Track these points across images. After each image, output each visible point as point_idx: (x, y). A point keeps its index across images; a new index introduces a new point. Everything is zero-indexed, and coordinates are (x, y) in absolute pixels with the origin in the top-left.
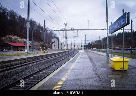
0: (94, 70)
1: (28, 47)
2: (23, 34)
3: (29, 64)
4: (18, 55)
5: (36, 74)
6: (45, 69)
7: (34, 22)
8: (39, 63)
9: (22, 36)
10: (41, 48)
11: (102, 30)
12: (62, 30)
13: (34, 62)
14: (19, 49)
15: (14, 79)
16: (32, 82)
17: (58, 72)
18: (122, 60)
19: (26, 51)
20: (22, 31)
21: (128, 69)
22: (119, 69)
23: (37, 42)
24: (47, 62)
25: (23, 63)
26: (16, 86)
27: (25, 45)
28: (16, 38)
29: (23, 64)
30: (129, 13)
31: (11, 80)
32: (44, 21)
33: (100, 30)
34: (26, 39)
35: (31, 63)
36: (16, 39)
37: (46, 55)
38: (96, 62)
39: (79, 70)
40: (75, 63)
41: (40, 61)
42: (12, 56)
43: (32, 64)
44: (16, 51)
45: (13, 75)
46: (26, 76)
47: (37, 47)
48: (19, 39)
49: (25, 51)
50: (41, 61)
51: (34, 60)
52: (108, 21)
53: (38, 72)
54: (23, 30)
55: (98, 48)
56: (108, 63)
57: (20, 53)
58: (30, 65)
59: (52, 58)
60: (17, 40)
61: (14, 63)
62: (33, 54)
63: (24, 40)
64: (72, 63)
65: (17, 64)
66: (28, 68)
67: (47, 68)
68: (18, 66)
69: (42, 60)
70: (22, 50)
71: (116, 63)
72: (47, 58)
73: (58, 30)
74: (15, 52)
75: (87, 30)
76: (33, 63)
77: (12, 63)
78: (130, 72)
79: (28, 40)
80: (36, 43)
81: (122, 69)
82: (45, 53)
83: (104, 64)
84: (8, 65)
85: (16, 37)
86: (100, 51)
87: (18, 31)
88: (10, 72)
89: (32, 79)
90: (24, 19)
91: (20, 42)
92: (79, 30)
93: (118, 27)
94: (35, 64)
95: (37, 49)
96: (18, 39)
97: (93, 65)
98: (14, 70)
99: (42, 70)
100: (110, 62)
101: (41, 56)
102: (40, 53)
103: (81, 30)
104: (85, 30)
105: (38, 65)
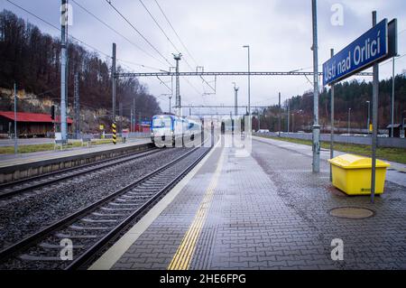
0: (283, 193)
1: (63, 126)
2: (46, 87)
3: (71, 177)
4: (35, 150)
5: (98, 210)
6: (124, 191)
7: (81, 48)
8: (101, 175)
9: (43, 91)
10: (101, 127)
11: (289, 73)
12: (169, 74)
13: (86, 172)
14: (34, 130)
15: (31, 226)
16: (90, 232)
17: (175, 202)
18: (370, 165)
19: (58, 136)
20: (42, 76)
21: (386, 189)
22: (359, 192)
23: (89, 111)
24: (125, 171)
25: (53, 175)
26: (41, 249)
27: (53, 118)
28: (25, 97)
29: (52, 179)
30: (394, 21)
31: (20, 227)
32: (114, 45)
33: (282, 74)
34: (58, 101)
35: (78, 175)
36: (23, 101)
37: (121, 150)
38: (279, 171)
39: (234, 194)
40: (217, 174)
41: (103, 168)
42: (14, 152)
43: (82, 179)
44: (24, 137)
45: (26, 214)
46: (70, 215)
47: (88, 126)
48: (35, 102)
49: (53, 136)
50: (107, 166)
51: (86, 167)
52: (316, 47)
53: (104, 202)
54: (44, 73)
55: (272, 130)
56: (316, 172)
57: (38, 144)
58: (76, 180)
59: (140, 159)
60: (27, 103)
61: (25, 173)
62: (79, 145)
63: (49, 103)
64: (207, 174)
65: (35, 179)
66: (71, 191)
67: (130, 188)
68: (36, 183)
69: (111, 165)
70: (42, 136)
71: (350, 173)
72: (122, 160)
73: (157, 75)
74: (23, 140)
75: (244, 73)
76: (83, 174)
77: (17, 175)
78: (392, 200)
79: (63, 102)
80: (86, 114)
81: (369, 192)
82: (115, 143)
83: (307, 176)
84: (5, 181)
85: (22, 95)
86: (279, 137)
87: (28, 77)
88: (16, 205)
89: (89, 224)
90: (48, 39)
91: (37, 110)
92: (219, 74)
93: (356, 63)
94: (90, 176)
95: (88, 132)
96: (30, 101)
97: (273, 179)
98: (28, 195)
99: (115, 195)
100: (321, 171)
101: (107, 154)
102: (102, 145)
103: (227, 74)
104: (239, 74)
105: (101, 180)
